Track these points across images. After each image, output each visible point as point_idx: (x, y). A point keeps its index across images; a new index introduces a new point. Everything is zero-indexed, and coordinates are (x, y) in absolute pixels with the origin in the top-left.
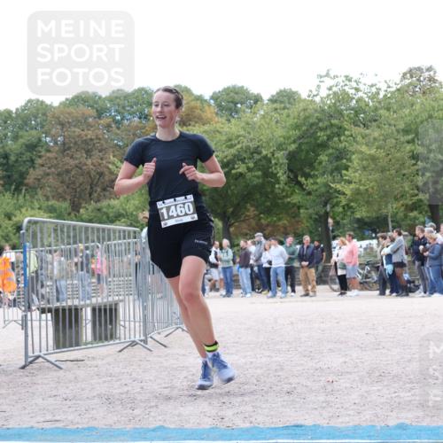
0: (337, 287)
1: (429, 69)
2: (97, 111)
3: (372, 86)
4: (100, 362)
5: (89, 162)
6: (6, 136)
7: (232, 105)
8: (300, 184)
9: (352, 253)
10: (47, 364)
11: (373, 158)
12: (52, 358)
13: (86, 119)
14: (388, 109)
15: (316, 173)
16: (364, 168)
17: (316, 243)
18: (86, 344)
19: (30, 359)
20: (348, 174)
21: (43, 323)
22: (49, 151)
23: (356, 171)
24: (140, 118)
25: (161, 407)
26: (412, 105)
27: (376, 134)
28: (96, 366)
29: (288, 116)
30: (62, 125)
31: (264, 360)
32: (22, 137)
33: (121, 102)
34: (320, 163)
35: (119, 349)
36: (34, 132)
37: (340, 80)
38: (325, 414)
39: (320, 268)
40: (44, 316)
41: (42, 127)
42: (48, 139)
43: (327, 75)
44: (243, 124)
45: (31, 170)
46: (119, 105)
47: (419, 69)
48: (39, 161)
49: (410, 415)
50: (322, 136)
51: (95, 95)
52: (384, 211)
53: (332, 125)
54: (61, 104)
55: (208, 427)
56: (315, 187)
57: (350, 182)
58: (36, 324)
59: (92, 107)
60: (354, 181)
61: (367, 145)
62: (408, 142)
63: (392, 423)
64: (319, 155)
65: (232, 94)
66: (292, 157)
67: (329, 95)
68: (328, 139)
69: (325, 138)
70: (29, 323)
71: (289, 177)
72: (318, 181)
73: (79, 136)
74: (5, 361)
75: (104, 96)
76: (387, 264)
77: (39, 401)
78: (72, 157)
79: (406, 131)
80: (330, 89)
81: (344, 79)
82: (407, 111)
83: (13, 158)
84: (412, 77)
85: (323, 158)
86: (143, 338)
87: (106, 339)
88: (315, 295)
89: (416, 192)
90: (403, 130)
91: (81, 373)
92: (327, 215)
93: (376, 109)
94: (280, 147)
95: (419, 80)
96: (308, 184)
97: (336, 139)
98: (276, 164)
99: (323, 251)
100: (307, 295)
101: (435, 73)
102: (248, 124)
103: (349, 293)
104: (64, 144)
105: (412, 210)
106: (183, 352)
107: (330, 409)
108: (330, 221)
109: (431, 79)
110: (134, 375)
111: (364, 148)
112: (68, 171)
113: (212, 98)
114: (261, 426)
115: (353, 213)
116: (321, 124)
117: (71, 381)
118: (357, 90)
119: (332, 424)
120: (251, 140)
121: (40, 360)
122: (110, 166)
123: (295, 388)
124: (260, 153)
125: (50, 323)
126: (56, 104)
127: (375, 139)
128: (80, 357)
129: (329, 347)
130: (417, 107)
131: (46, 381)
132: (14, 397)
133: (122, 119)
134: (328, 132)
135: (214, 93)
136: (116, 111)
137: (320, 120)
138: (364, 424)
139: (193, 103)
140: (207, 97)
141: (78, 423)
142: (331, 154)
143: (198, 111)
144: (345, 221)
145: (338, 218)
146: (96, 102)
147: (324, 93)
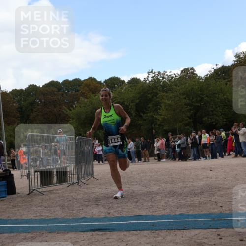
0: (156, 158)
1: (192, 69)
2: (58, 88)
3: (169, 76)
4: (60, 192)
5: (55, 110)
6: (21, 100)
7: (113, 85)
8: (141, 116)
9: (162, 144)
10: (38, 193)
11: (170, 105)
12: (40, 190)
13: (53, 92)
14: (176, 85)
15: (147, 111)
16: (167, 109)
17: (148, 140)
18: (54, 184)
19: (31, 191)
20: (161, 112)
21: (36, 176)
22: (38, 105)
23: (163, 110)
24: (75, 91)
25: (84, 209)
26: (186, 83)
27: (171, 95)
28: (58, 193)
29: (136, 89)
30: (44, 95)
31: (126, 189)
32: (27, 100)
33: (67, 85)
34: (149, 107)
35: (67, 186)
36: (32, 98)
37: (156, 74)
38: (151, 211)
39: (150, 150)
40: (36, 173)
41: (36, 95)
42: (38, 101)
43: (152, 72)
44: (117, 93)
45: (31, 114)
46: (67, 86)
47: (188, 69)
48: (35, 110)
49: (184, 210)
50: (149, 96)
51: (57, 82)
52: (175, 127)
53: (153, 92)
54: (43, 86)
55: (103, 217)
56: (147, 117)
57: (161, 115)
58: (33, 176)
59: (56, 87)
60: (162, 114)
61: (167, 100)
62: (184, 99)
63: (177, 213)
64: (148, 104)
65: (113, 81)
66: (137, 105)
67: (152, 80)
68: (152, 98)
69: (151, 97)
70: (30, 176)
71: (136, 113)
72: (148, 115)
73: (51, 99)
74: (21, 192)
75: (60, 82)
76: (177, 148)
77: (35, 208)
78: (48, 108)
79: (183, 94)
80: (152, 77)
81: (157, 73)
82: (183, 86)
83: (24, 109)
84: (185, 72)
85: (150, 105)
86: (77, 181)
87: (62, 182)
88: (148, 161)
89: (188, 118)
90: (182, 94)
91: (52, 196)
92: (152, 129)
93: (171, 85)
94: (132, 102)
95: (188, 73)
96: (144, 116)
97: (155, 97)
98: (131, 108)
99: (151, 144)
100: (145, 161)
101: (194, 70)
102: (119, 92)
103: (162, 161)
104: (44, 102)
105: (186, 126)
106: (93, 186)
107: (152, 208)
108: (154, 131)
109: (193, 73)
110: (74, 196)
111: (167, 101)
112: (46, 114)
113: (104, 82)
114: (125, 216)
115: (163, 128)
116: (149, 92)
117: (47, 200)
118: (163, 78)
119: (153, 214)
120: (121, 99)
121: (35, 191)
122: (64, 111)
123: (139, 200)
124: (124, 104)
125: (39, 176)
126: (41, 86)
127: (171, 97)
128: (51, 190)
129: (153, 182)
130: (187, 84)
131: (37, 200)
132: (25, 207)
133: (68, 91)
134: (152, 95)
135: (106, 80)
136: (66, 88)
137: (148, 90)
138: (166, 214)
139: (97, 85)
140: (102, 82)
141: (50, 217)
142: (153, 104)
143: (99, 88)
144: (160, 131)
145: (157, 130)
146: (58, 85)
147: (150, 79)
